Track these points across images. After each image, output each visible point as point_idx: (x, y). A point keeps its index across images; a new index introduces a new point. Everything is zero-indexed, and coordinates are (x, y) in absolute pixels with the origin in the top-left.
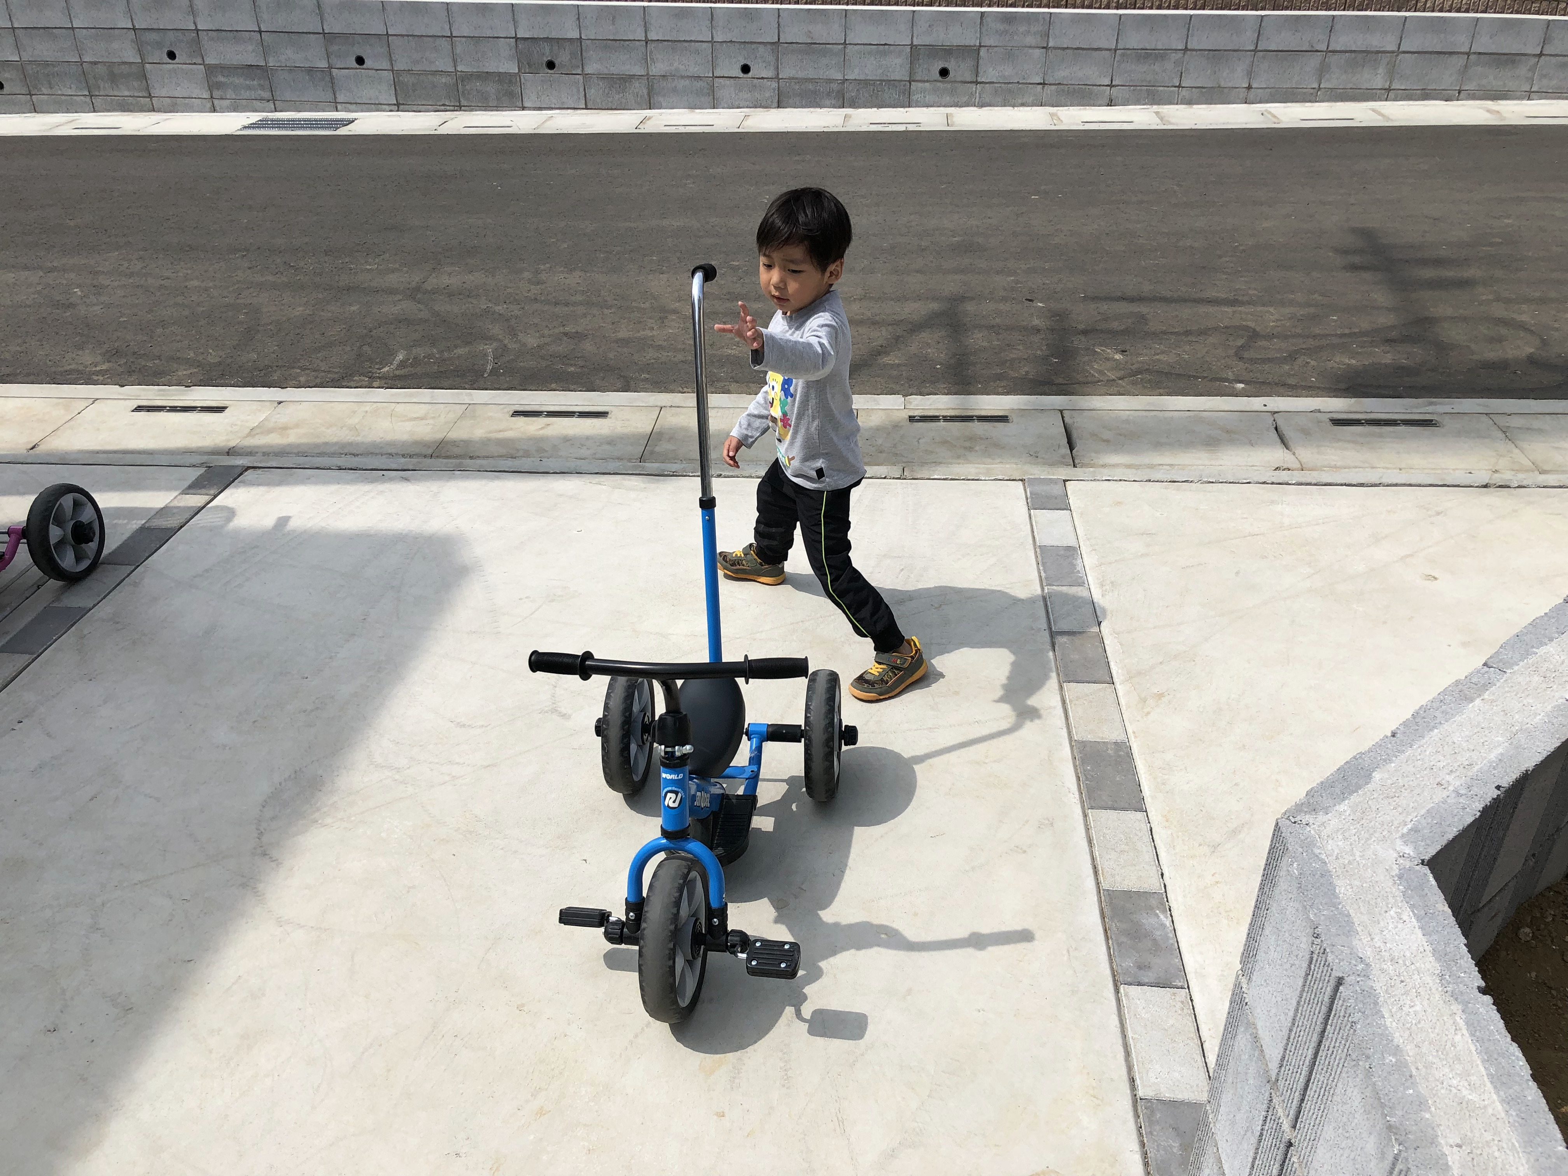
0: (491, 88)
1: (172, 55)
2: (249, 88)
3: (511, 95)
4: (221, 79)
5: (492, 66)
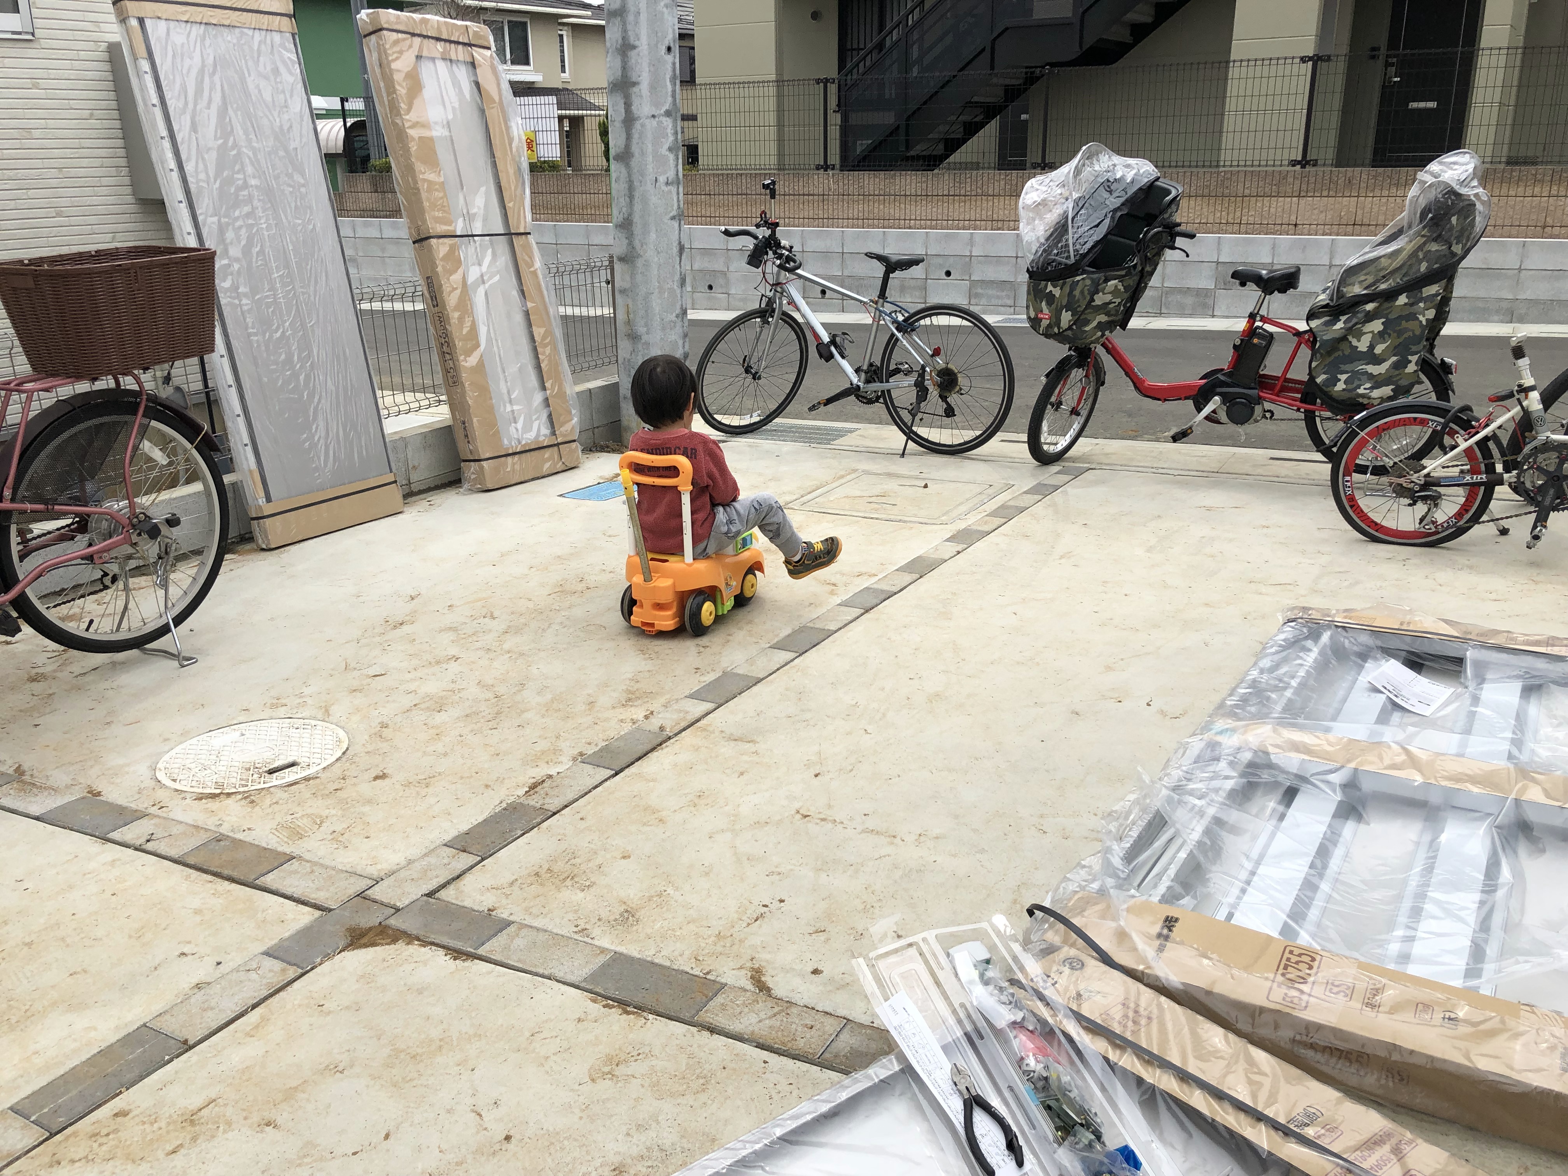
0: (1189, 300)
1: (948, 274)
2: (998, 297)
3: (1204, 306)
4: (980, 291)
5: (1192, 284)
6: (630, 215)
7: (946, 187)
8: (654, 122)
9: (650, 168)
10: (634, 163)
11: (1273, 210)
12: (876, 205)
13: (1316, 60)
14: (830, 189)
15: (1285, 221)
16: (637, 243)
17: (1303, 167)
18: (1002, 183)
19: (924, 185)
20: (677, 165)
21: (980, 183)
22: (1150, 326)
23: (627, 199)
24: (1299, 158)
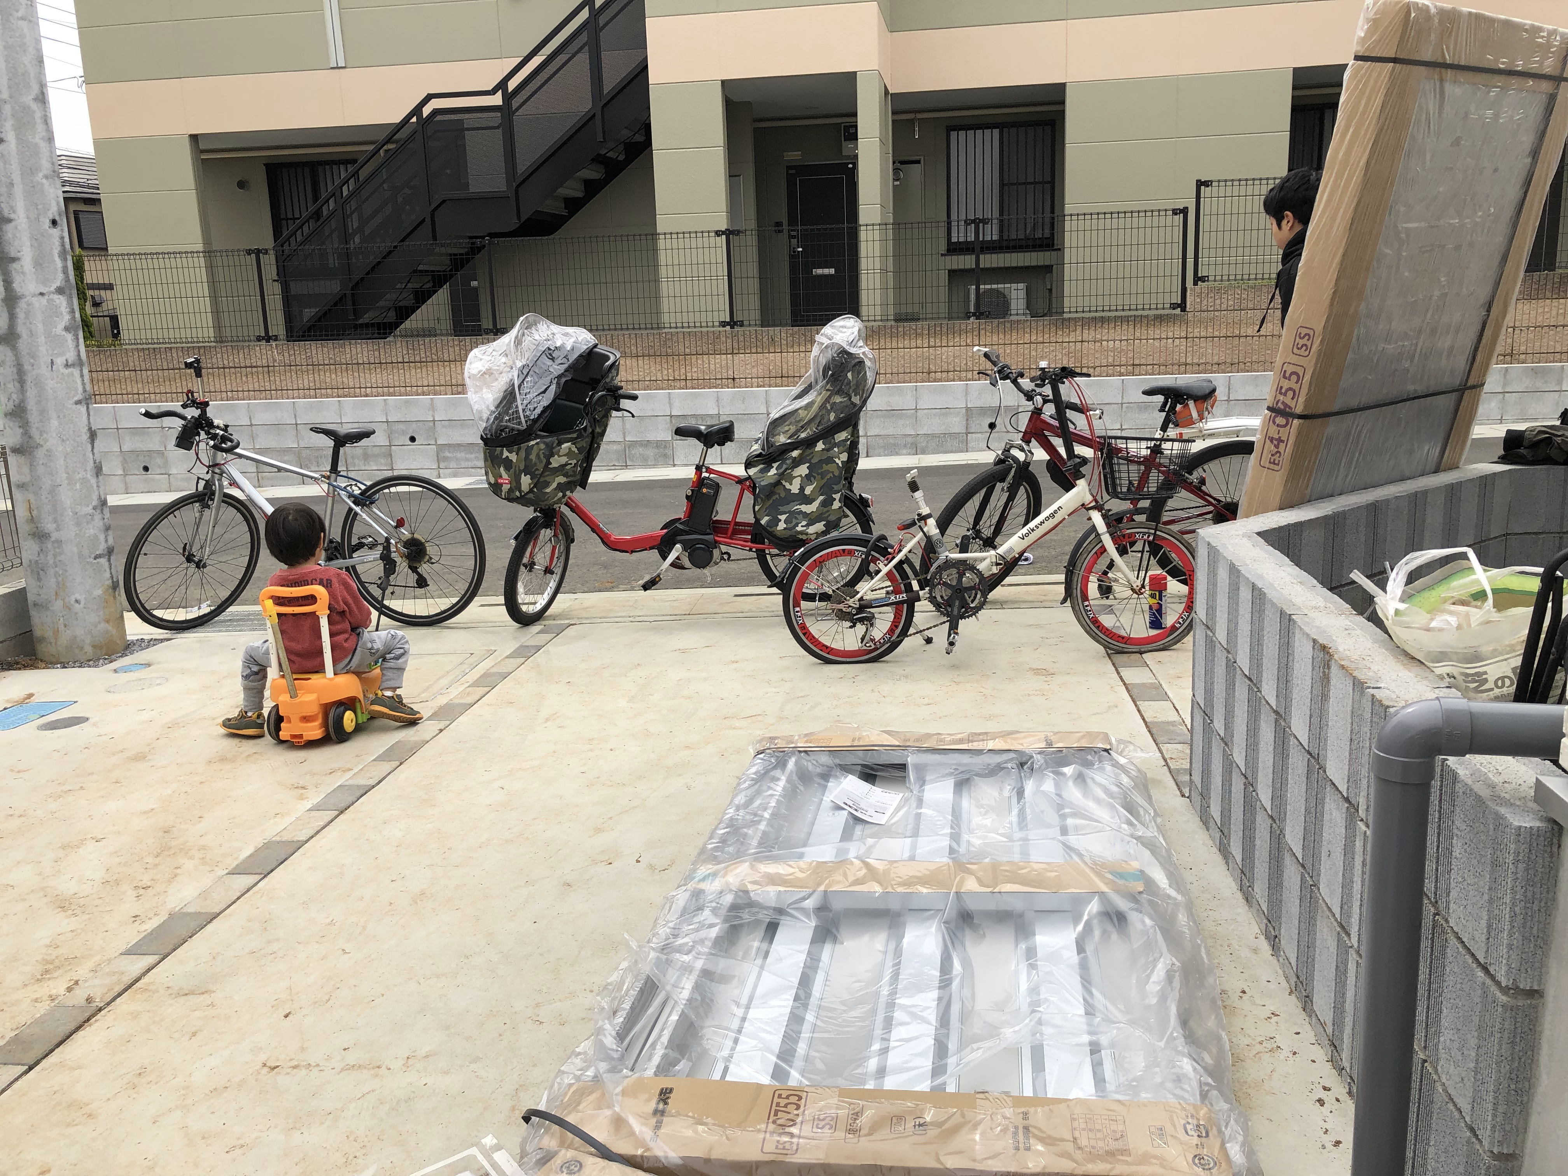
0: (650, 452)
1: (413, 439)
2: (468, 460)
3: (665, 456)
4: (447, 454)
5: (652, 436)
6: (23, 401)
7: (400, 355)
8: (44, 301)
9: (43, 349)
10: (22, 345)
11: (712, 367)
12: (328, 374)
13: (728, 233)
14: (275, 361)
15: (725, 375)
16: (34, 432)
17: (732, 327)
18: (457, 348)
19: (377, 353)
20: (77, 346)
21: (434, 351)
22: (618, 479)
23: (17, 385)
24: (728, 320)
